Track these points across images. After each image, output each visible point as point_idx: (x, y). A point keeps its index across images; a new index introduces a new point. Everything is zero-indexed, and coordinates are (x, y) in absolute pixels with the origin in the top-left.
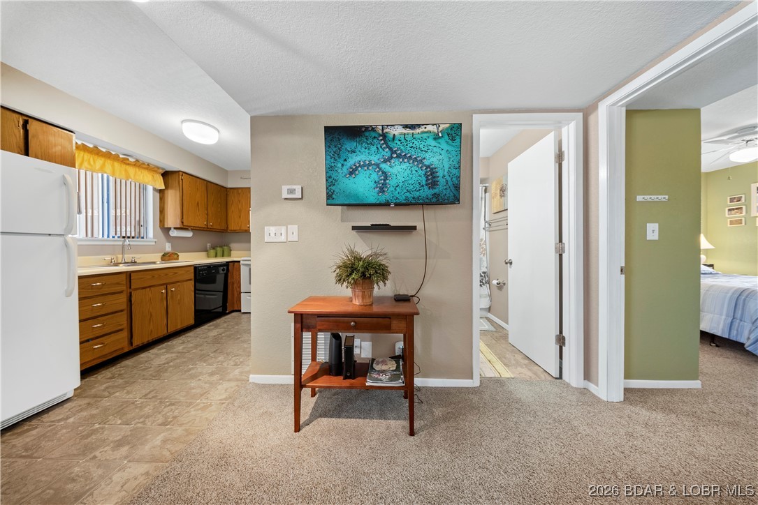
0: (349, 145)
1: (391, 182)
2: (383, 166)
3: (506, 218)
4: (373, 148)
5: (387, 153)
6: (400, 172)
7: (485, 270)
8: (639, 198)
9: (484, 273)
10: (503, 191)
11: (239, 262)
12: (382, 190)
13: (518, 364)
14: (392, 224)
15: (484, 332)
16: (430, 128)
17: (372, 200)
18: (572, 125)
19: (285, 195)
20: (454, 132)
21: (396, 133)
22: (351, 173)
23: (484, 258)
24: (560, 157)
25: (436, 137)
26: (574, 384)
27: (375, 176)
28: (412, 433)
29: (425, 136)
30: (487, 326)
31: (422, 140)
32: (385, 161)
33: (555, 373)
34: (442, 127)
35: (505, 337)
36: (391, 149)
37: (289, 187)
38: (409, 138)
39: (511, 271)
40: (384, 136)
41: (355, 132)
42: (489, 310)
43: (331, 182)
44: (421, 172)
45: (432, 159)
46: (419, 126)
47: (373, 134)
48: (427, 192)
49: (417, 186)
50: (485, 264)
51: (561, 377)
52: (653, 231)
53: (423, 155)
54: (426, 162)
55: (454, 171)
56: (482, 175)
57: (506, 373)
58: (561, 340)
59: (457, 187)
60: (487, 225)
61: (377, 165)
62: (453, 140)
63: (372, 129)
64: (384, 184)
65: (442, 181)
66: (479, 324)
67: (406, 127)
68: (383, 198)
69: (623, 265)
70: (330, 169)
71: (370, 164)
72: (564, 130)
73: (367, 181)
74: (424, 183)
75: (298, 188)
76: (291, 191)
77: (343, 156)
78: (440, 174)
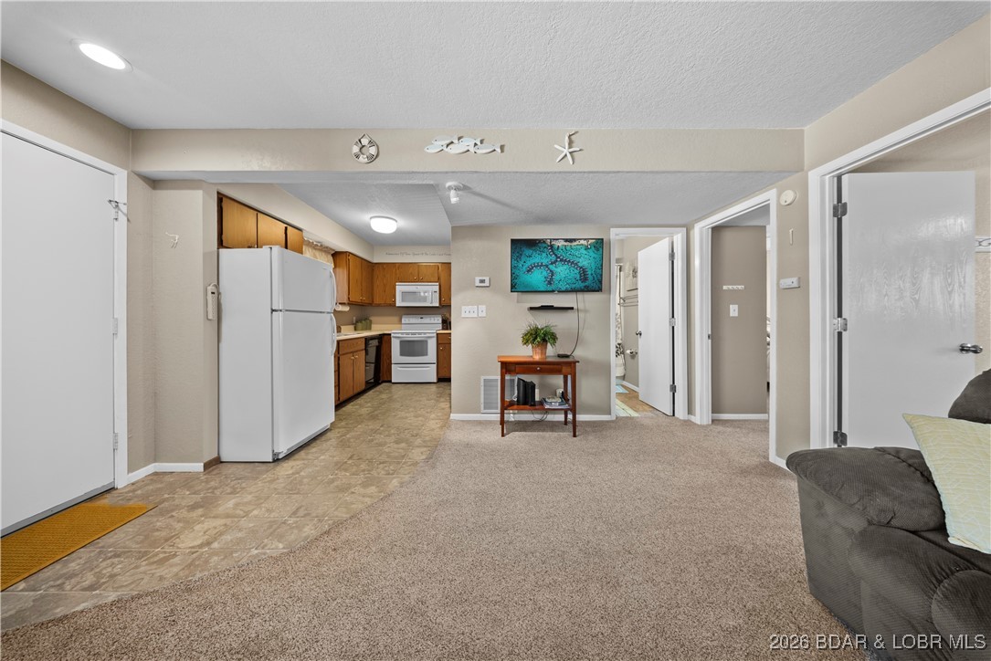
0: (528, 252)
1: (556, 278)
2: (551, 267)
3: (636, 296)
4: (544, 255)
5: (553, 258)
6: (562, 271)
7: (620, 342)
8: (725, 287)
9: (619, 344)
10: (635, 272)
11: (390, 335)
12: (550, 283)
13: (645, 410)
14: (555, 305)
15: (619, 395)
16: (582, 242)
17: (542, 289)
18: (679, 236)
19: (478, 284)
20: (599, 244)
21: (560, 245)
22: (528, 271)
23: (619, 331)
24: (672, 256)
25: (587, 248)
26: (681, 418)
27: (545, 273)
28: (575, 436)
29: (578, 247)
30: (621, 390)
31: (577, 250)
32: (552, 263)
33: (670, 413)
34: (590, 241)
35: (637, 397)
36: (556, 255)
37: (481, 278)
38: (568, 248)
39: (641, 340)
40: (552, 246)
41: (532, 244)
42: (623, 378)
43: (514, 277)
44: (576, 271)
45: (584, 262)
46: (575, 240)
47: (544, 245)
48: (580, 285)
49: (574, 281)
50: (620, 336)
51: (674, 415)
52: (734, 310)
53: (577, 260)
54: (580, 265)
55: (599, 271)
56: (617, 256)
57: (634, 414)
58: (673, 389)
59: (601, 282)
60: (622, 301)
61: (547, 266)
62: (598, 250)
63: (543, 241)
64: (551, 279)
65: (590, 277)
66: (616, 389)
67: (566, 240)
68: (550, 288)
69: (710, 333)
70: (513, 268)
71: (542, 265)
72: (675, 237)
73: (540, 276)
74: (578, 278)
75: (487, 279)
76: (482, 281)
77: (524, 259)
78: (589, 272)
